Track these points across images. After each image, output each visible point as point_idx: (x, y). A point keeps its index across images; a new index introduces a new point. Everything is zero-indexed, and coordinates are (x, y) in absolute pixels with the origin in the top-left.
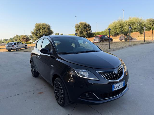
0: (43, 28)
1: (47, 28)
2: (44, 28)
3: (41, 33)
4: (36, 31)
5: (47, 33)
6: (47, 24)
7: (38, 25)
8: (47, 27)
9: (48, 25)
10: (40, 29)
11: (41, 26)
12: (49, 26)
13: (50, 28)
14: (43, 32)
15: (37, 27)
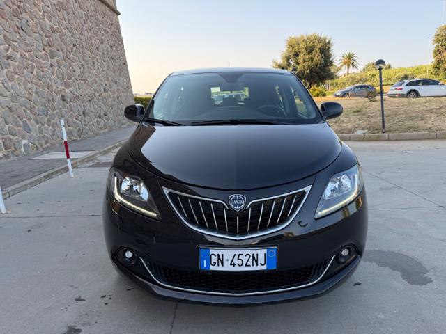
0: (306, 49)
1: (320, 49)
2: (310, 50)
3: (298, 64)
4: (288, 60)
5: (316, 64)
6: (322, 37)
7: (294, 42)
8: (319, 46)
9: (325, 38)
10: (297, 55)
11: (302, 45)
12: (327, 41)
13: (329, 48)
14: (304, 62)
15: (291, 49)
